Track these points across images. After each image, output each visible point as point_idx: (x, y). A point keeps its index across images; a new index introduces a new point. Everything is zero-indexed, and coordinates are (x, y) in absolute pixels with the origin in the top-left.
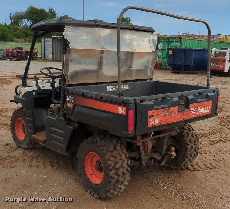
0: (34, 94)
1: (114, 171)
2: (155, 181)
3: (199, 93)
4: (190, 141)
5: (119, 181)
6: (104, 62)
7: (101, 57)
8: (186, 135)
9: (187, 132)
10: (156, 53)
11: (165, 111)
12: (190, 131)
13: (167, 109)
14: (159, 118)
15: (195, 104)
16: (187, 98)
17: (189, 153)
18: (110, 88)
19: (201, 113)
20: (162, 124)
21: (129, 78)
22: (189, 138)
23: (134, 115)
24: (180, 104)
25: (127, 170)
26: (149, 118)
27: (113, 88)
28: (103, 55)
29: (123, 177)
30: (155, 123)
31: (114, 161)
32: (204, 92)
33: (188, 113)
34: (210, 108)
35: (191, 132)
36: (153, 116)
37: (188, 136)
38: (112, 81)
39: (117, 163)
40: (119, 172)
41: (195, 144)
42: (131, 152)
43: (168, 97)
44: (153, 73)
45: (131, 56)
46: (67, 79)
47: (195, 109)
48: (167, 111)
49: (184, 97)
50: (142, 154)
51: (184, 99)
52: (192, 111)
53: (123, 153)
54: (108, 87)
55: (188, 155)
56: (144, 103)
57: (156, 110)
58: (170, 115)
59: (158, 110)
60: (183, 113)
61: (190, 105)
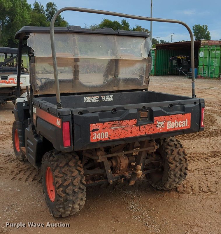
0: (24, 105)
1: (61, 189)
2: (129, 202)
3: (171, 105)
4: (174, 159)
5: (68, 200)
6: (80, 70)
7: (75, 65)
8: (169, 152)
9: (172, 149)
10: (149, 60)
11: (116, 124)
12: (176, 148)
13: (118, 122)
14: (107, 133)
15: (163, 117)
16: (151, 110)
17: (173, 173)
18: (87, 99)
19: (173, 128)
20: (112, 138)
21: (115, 89)
22: (173, 156)
23: (70, 128)
24: (141, 117)
25: (80, 188)
26: (91, 132)
27: (92, 98)
28: (78, 63)
29: (74, 196)
30: (102, 138)
31: (64, 178)
32: (179, 104)
33: (153, 128)
34: (188, 122)
35: (178, 150)
36: (98, 130)
37: (172, 154)
38: (93, 91)
39: (66, 180)
40: (68, 190)
41: (180, 163)
42: (100, 168)
43: (123, 108)
44: (148, 82)
45: (116, 64)
46: (35, 89)
47: (163, 123)
48: (119, 124)
49: (147, 109)
50: (108, 172)
51: (148, 111)
52: (158, 125)
53: (77, 169)
54: (85, 97)
55: (171, 175)
56: (84, 115)
57: (102, 124)
58: (123, 129)
59: (105, 123)
60: (144, 127)
61: (155, 117)
